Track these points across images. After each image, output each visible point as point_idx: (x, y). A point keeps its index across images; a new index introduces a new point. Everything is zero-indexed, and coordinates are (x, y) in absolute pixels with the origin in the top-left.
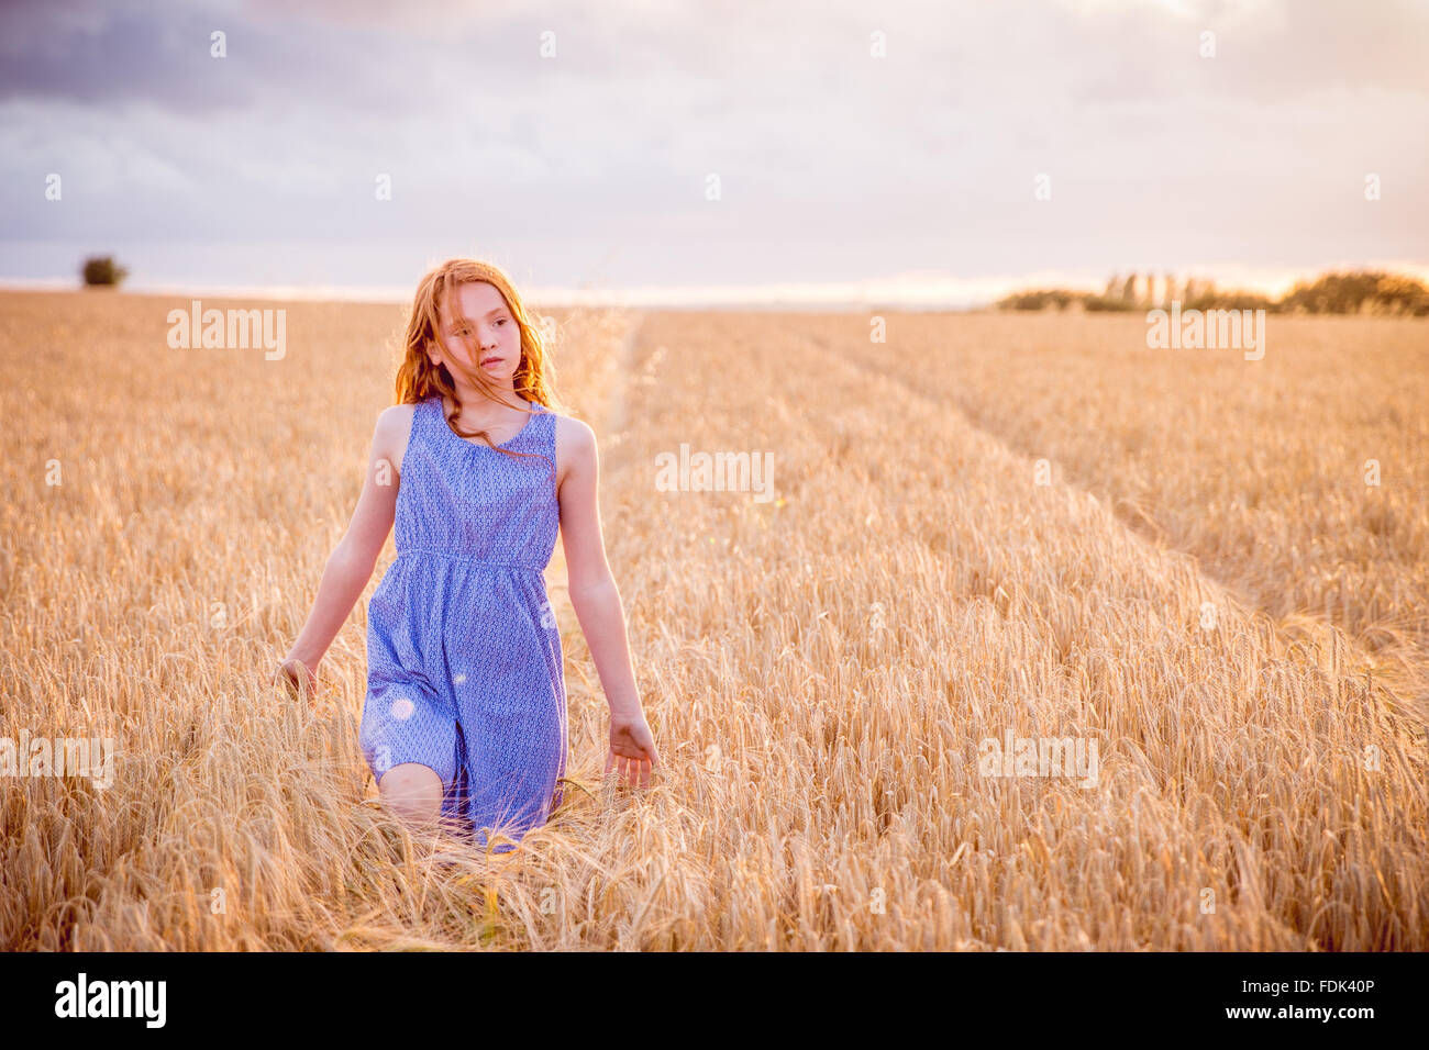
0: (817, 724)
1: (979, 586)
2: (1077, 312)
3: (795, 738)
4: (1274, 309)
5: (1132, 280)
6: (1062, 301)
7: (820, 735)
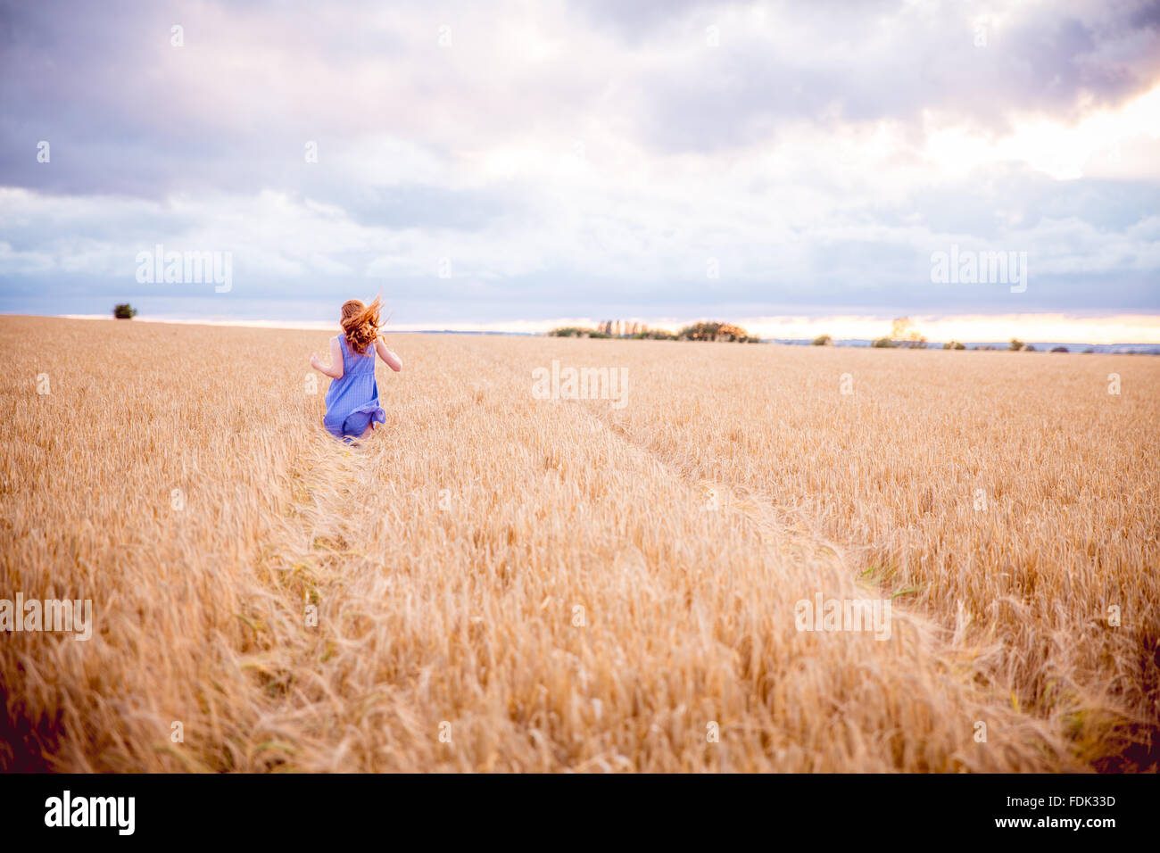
0: (470, 533)
1: (548, 464)
2: (586, 337)
3: (460, 540)
4: (675, 338)
5: (610, 324)
6: (579, 334)
7: (471, 538)
